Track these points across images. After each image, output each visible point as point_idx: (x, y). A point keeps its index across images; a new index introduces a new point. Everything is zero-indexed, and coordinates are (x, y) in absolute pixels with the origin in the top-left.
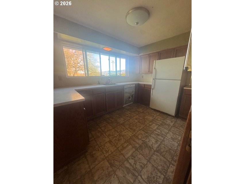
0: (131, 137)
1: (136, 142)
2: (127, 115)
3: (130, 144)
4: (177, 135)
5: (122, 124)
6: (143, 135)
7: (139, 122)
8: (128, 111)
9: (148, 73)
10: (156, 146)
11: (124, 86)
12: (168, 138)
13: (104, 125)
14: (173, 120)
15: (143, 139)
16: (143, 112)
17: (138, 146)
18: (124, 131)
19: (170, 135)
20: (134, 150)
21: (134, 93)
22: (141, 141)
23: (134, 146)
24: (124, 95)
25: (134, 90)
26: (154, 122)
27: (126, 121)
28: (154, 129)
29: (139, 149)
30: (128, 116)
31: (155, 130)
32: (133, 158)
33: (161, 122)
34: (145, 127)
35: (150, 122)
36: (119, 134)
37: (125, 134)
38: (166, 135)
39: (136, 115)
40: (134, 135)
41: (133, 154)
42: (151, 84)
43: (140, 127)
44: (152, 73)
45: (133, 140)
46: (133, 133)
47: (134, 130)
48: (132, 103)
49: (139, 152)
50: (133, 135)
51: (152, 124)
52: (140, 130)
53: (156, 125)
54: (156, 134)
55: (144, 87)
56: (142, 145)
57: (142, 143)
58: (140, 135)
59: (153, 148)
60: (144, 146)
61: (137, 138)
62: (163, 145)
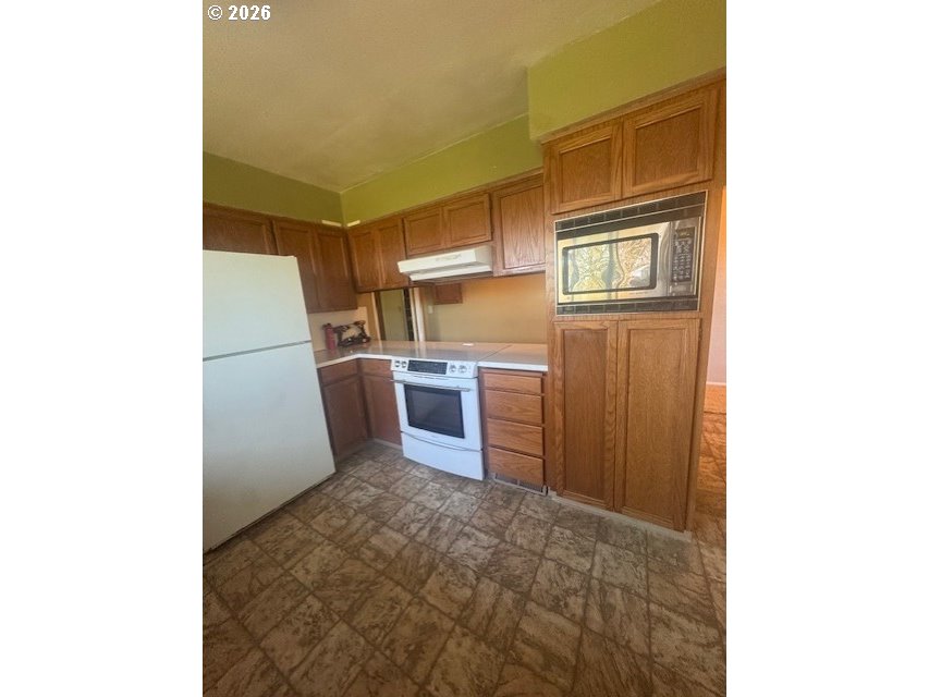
0: (478, 639)
1: (494, 607)
3: (516, 628)
6: (448, 582)
7: (349, 615)
10: (482, 536)
15: (471, 576)
17: (510, 593)
19: (429, 501)
20: (531, 606)
22: (481, 586)
23: (516, 608)
26: (356, 540)
28: (403, 540)
29: (519, 589)
31: (412, 538)
32: (562, 603)
34: (398, 576)
35: (359, 559)
38: (432, 510)
40: (458, 620)
41: (548, 606)
43: (395, 601)
45: (490, 618)
46: (451, 632)
47: (428, 630)
49: (531, 587)
50: (458, 629)
52: (423, 598)
53: (376, 532)
54: (434, 536)
56: (498, 580)
57: (491, 579)
58: (455, 595)
59: (496, 546)
60: (501, 573)
61: (472, 606)
62: (475, 521)
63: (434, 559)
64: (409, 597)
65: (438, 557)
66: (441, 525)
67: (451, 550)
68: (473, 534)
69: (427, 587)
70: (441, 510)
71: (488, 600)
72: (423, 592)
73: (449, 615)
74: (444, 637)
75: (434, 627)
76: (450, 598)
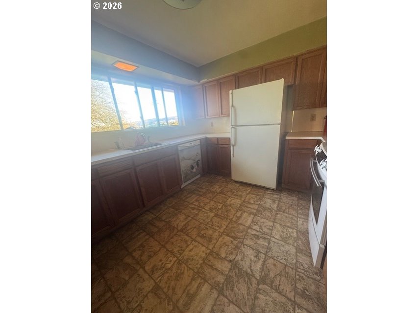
0: (204, 260)
1: (216, 269)
2: (192, 204)
3: (205, 280)
4: (288, 227)
5: (182, 230)
6: (228, 246)
7: (217, 215)
8: (194, 195)
9: (221, 115)
10: (259, 266)
11: (177, 146)
12: (276, 241)
13: (140, 243)
14: (275, 196)
15: (231, 257)
16: (221, 192)
17: (223, 281)
18: (188, 246)
19: (278, 231)
20: (215, 293)
21: (199, 157)
22: (226, 263)
23: (215, 283)
24: (179, 163)
25: (200, 152)
26: (244, 208)
27: (190, 220)
28: (247, 224)
29: (225, 287)
30: (193, 206)
31: (249, 227)
33: (256, 207)
34: (230, 226)
35: (237, 211)
36: (178, 258)
37: (192, 253)
38: (271, 234)
39: (208, 201)
40: (212, 251)
42: (228, 136)
43: (220, 227)
44: (228, 115)
45: (211, 266)
46: (208, 248)
47: (210, 240)
48: (199, 176)
50: (209, 251)
51: (241, 214)
52: (221, 236)
53: (250, 214)
54: (252, 237)
55: (216, 142)
56: (230, 274)
57: (231, 269)
58: (222, 249)
59: (253, 276)
60: (234, 276)
61: (217, 257)
62: (271, 261)
63: (239, 238)
64: (222, 231)
65: (241, 240)
66: (261, 240)
67: (245, 246)
68: (259, 260)
69: (226, 237)
70: (272, 238)
71: (220, 266)
72: (224, 236)
73: (214, 247)
74: (206, 246)
75: (210, 241)
76: (221, 247)
